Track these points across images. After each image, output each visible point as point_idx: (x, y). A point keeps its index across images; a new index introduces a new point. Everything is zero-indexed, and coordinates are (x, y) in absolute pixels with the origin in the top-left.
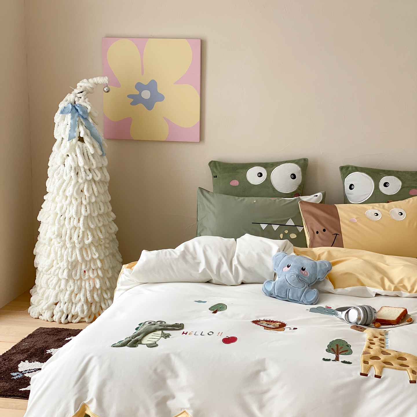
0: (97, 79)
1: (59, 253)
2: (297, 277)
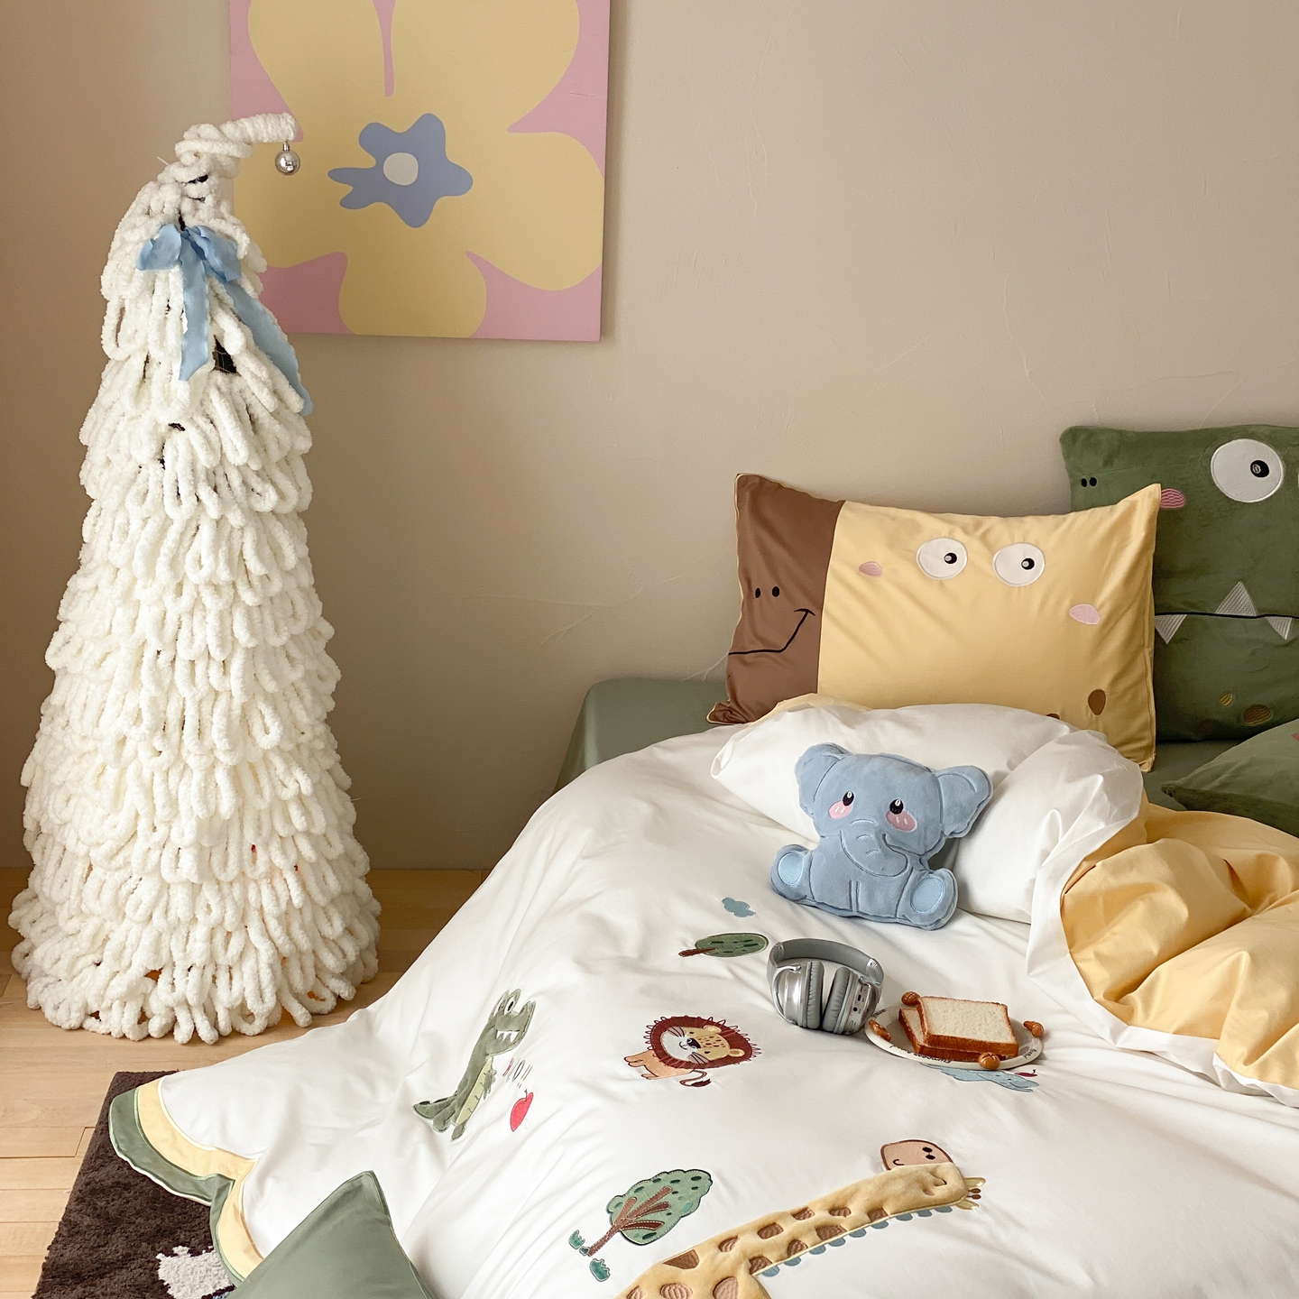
1: (159, 791)
2: (878, 837)
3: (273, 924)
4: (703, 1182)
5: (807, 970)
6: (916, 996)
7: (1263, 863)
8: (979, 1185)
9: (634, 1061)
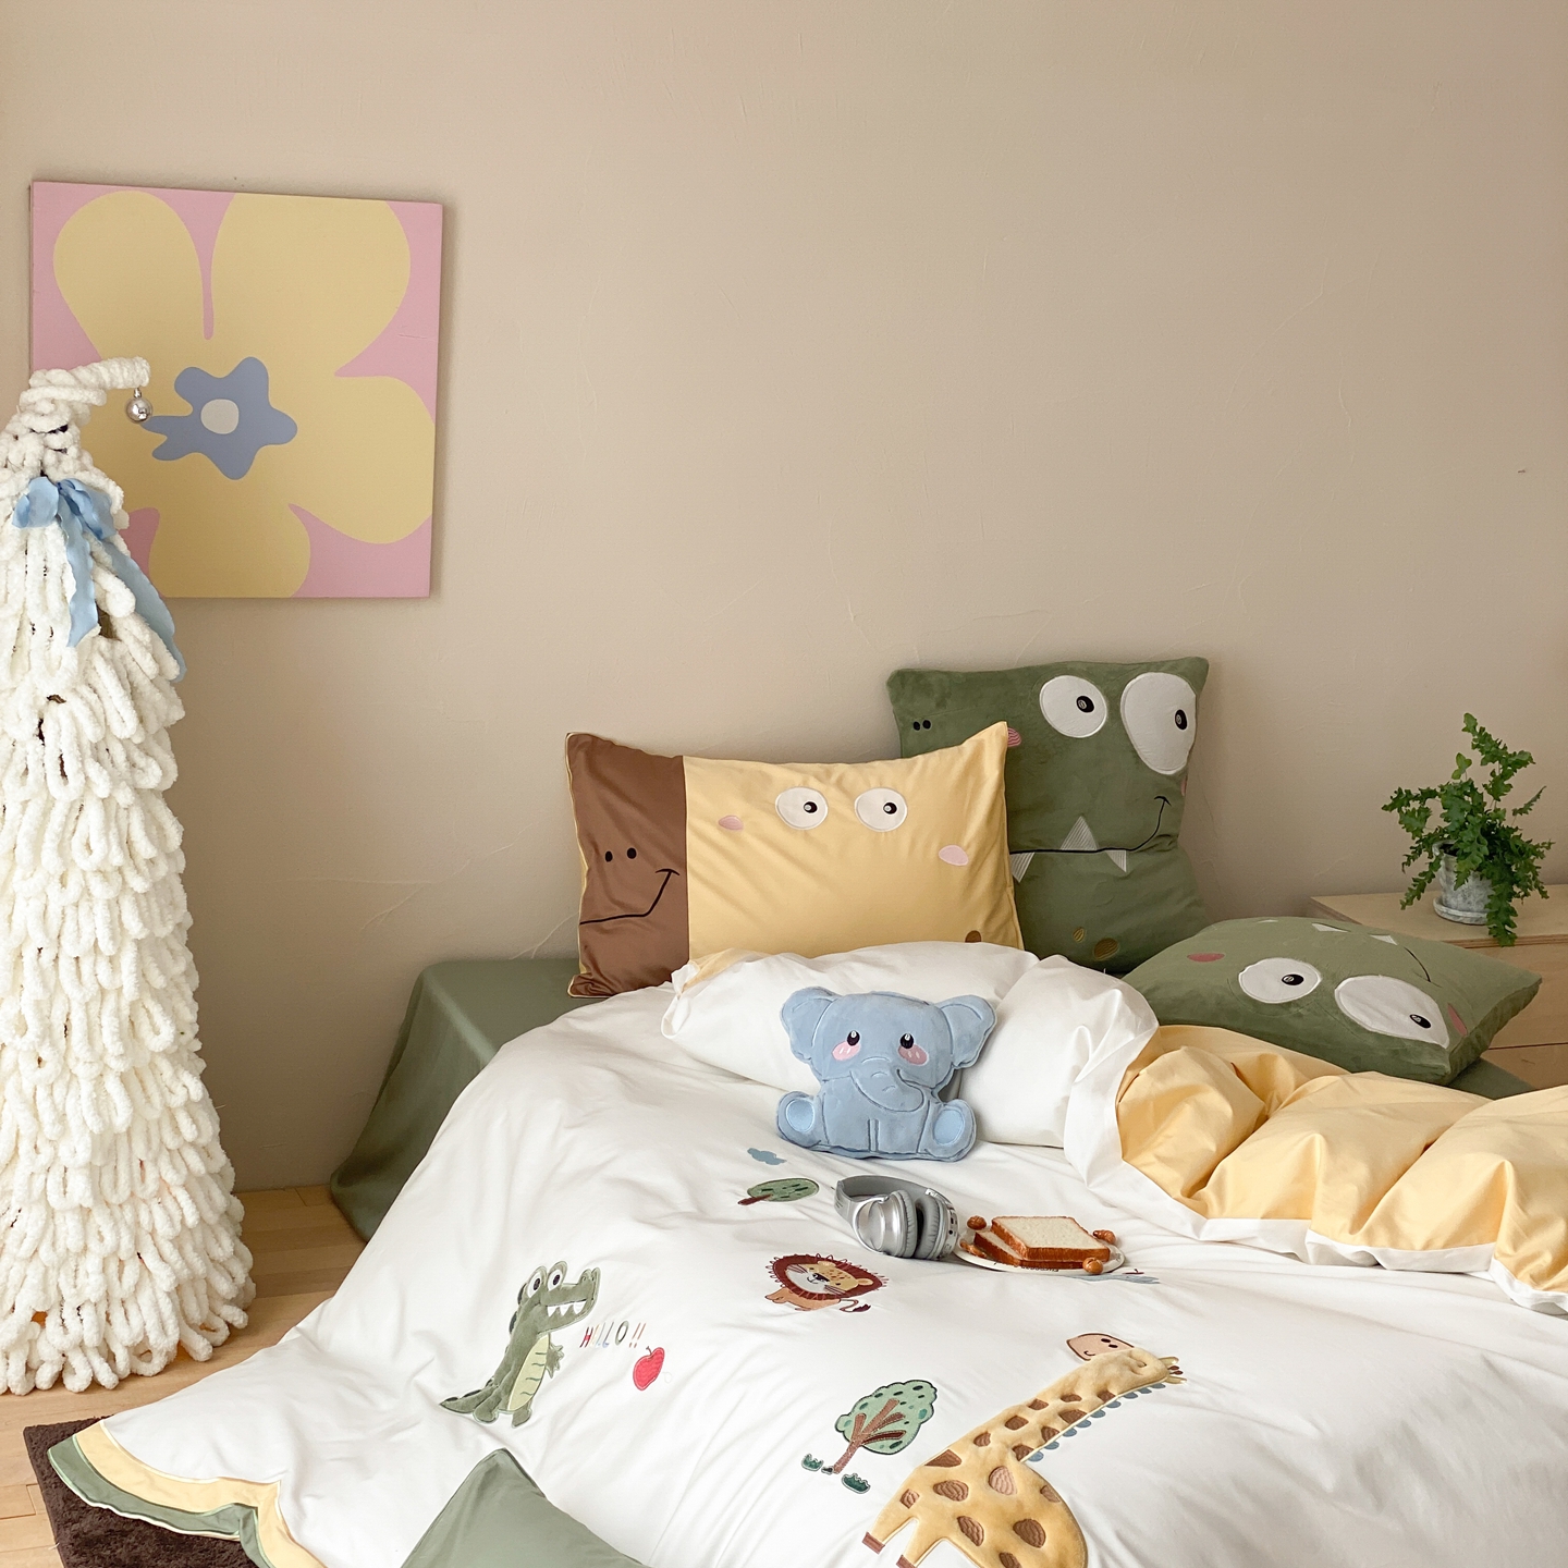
0: (111, 370)
1: (44, 1106)
2: (893, 1074)
3: (167, 1249)
4: (926, 1390)
5: (899, 1198)
6: (983, 1220)
7: (1264, 1063)
8: (1174, 1363)
9: (776, 1298)
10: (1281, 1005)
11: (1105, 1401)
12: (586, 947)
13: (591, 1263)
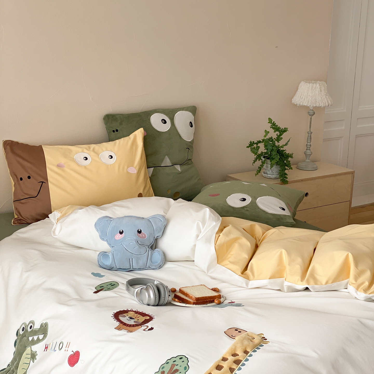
2: (136, 242)
4: (184, 359)
5: (151, 286)
6: (175, 289)
7: (252, 227)
8: (263, 336)
9: (118, 328)
10: (241, 208)
11: (247, 354)
12: (16, 209)
13: (43, 320)
